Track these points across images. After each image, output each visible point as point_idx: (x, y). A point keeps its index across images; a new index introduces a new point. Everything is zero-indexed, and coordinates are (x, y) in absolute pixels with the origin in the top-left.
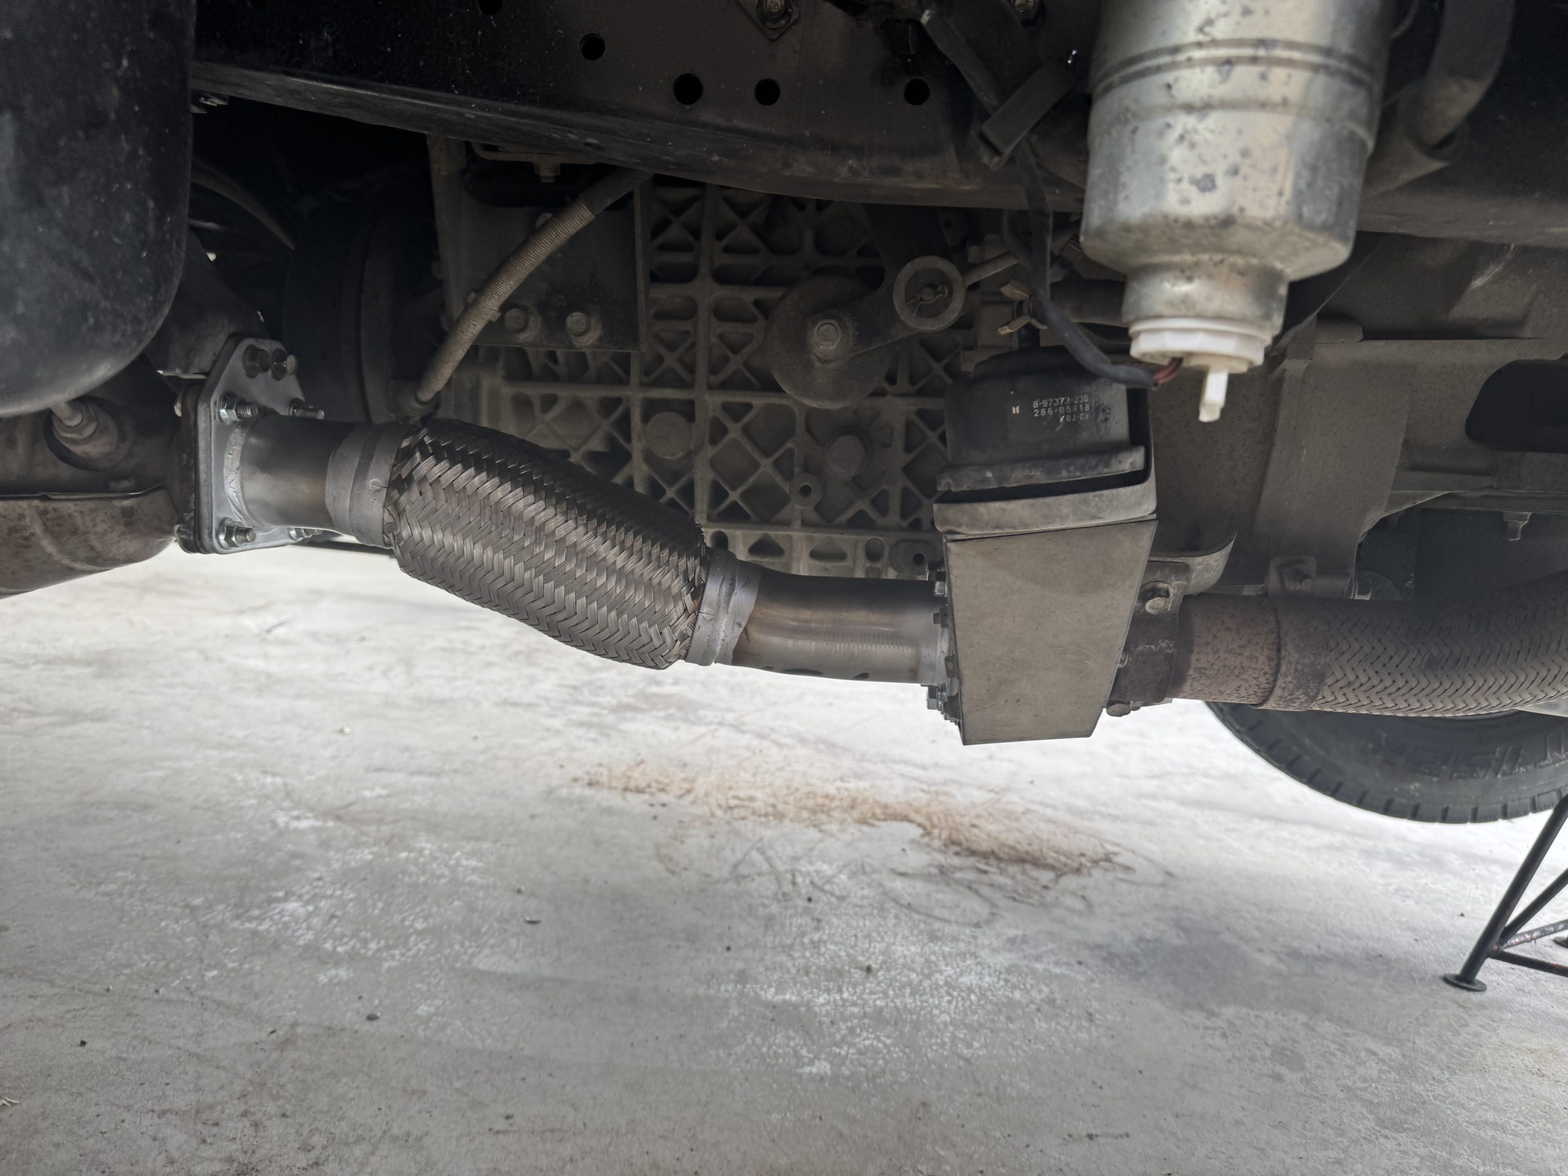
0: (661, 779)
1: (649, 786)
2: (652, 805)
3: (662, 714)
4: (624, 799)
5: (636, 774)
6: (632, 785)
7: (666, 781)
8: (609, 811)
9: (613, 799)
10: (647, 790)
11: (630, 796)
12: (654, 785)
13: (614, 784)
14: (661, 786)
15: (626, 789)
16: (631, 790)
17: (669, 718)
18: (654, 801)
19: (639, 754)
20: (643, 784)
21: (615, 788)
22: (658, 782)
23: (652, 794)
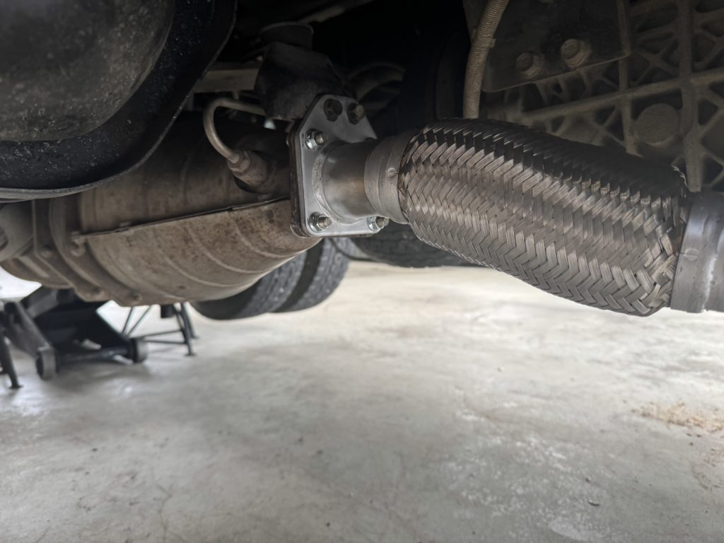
0: (697, 417)
1: (688, 421)
2: (689, 435)
3: (699, 373)
4: (668, 427)
5: (678, 412)
6: (675, 419)
7: (701, 419)
8: (656, 435)
9: (661, 428)
10: (686, 423)
11: (672, 426)
12: (692, 421)
13: (661, 417)
14: (697, 423)
15: (670, 421)
16: (673, 423)
17: (704, 377)
18: (690, 432)
19: (680, 399)
20: (683, 419)
21: (661, 420)
22: (694, 419)
23: (690, 427)
